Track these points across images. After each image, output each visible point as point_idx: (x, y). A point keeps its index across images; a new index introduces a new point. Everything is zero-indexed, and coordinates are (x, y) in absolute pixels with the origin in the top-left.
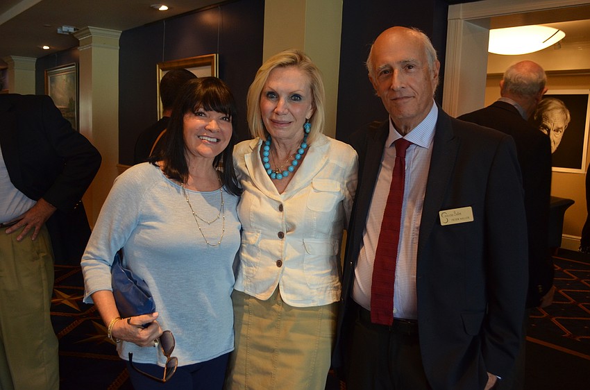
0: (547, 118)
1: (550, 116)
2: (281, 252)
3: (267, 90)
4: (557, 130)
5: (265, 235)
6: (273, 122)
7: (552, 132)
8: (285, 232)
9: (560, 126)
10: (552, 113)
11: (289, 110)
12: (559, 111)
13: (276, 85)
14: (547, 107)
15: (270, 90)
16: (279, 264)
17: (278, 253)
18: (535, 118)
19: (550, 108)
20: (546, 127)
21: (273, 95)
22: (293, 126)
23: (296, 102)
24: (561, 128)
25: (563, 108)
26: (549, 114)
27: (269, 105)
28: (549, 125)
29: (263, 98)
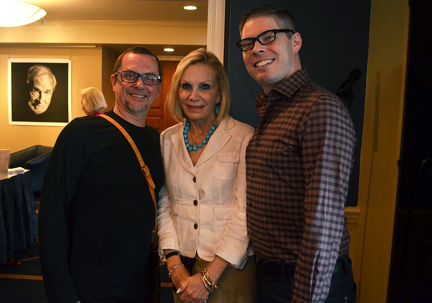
0: (38, 82)
1: (40, 80)
2: (196, 216)
3: (182, 82)
4: (47, 92)
5: (184, 204)
6: (189, 107)
7: (43, 94)
8: (198, 200)
9: (49, 89)
10: (41, 78)
11: (200, 97)
12: (47, 76)
13: (189, 78)
14: (36, 73)
15: (185, 83)
16: (196, 226)
17: (194, 218)
18: (28, 82)
19: (39, 74)
20: (37, 90)
21: (188, 86)
22: (206, 109)
23: (207, 91)
24: (50, 90)
25: (50, 74)
26: (39, 79)
27: (184, 94)
28: (40, 88)
29: (181, 89)
